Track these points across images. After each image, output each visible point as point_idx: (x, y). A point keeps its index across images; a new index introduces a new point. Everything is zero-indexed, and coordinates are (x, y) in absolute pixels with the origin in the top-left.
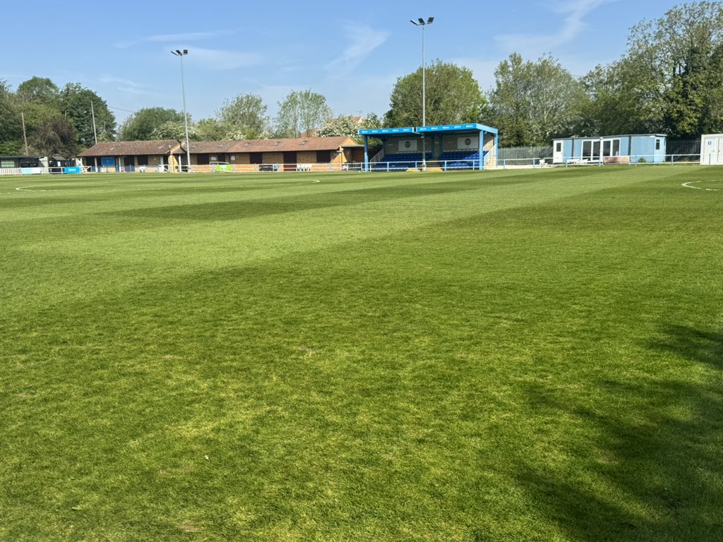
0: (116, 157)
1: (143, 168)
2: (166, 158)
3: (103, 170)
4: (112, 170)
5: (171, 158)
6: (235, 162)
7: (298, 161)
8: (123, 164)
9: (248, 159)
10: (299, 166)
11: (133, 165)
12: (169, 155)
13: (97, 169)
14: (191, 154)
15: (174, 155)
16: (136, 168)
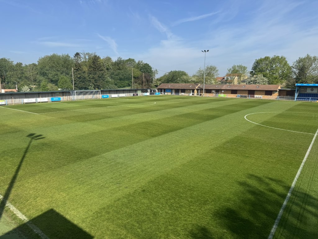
0: (172, 89)
1: (183, 94)
2: (193, 91)
3: (166, 94)
4: (170, 94)
5: (196, 91)
6: (224, 93)
7: (255, 94)
8: (174, 92)
9: (230, 92)
10: (255, 96)
11: (179, 92)
12: (195, 89)
13: (163, 93)
14: (205, 89)
15: (196, 89)
16: (180, 94)
